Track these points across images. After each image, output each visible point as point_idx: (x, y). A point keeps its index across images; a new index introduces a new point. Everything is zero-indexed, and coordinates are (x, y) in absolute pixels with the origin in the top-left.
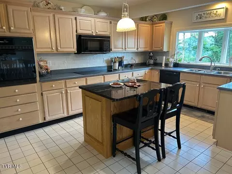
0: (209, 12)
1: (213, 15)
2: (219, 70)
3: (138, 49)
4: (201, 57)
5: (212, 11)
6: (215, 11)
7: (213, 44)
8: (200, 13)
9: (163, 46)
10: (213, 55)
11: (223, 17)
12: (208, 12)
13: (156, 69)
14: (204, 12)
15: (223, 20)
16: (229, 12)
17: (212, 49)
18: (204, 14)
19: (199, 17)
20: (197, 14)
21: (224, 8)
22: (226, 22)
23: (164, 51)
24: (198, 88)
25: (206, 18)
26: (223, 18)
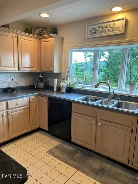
0: (105, 24)
1: (110, 29)
2: (118, 99)
3: (19, 68)
4: (97, 83)
5: (109, 24)
6: (112, 23)
7: (105, 67)
8: (94, 27)
9: (52, 66)
10: (105, 75)
11: (121, 31)
12: (103, 25)
13: (44, 96)
14: (99, 25)
15: (122, 35)
16: (130, 25)
17: (105, 71)
18: (99, 27)
19: (93, 31)
20: (90, 28)
21: (123, 19)
22: (125, 38)
23: (55, 72)
24: (95, 125)
25: (101, 32)
26: (123, 32)
